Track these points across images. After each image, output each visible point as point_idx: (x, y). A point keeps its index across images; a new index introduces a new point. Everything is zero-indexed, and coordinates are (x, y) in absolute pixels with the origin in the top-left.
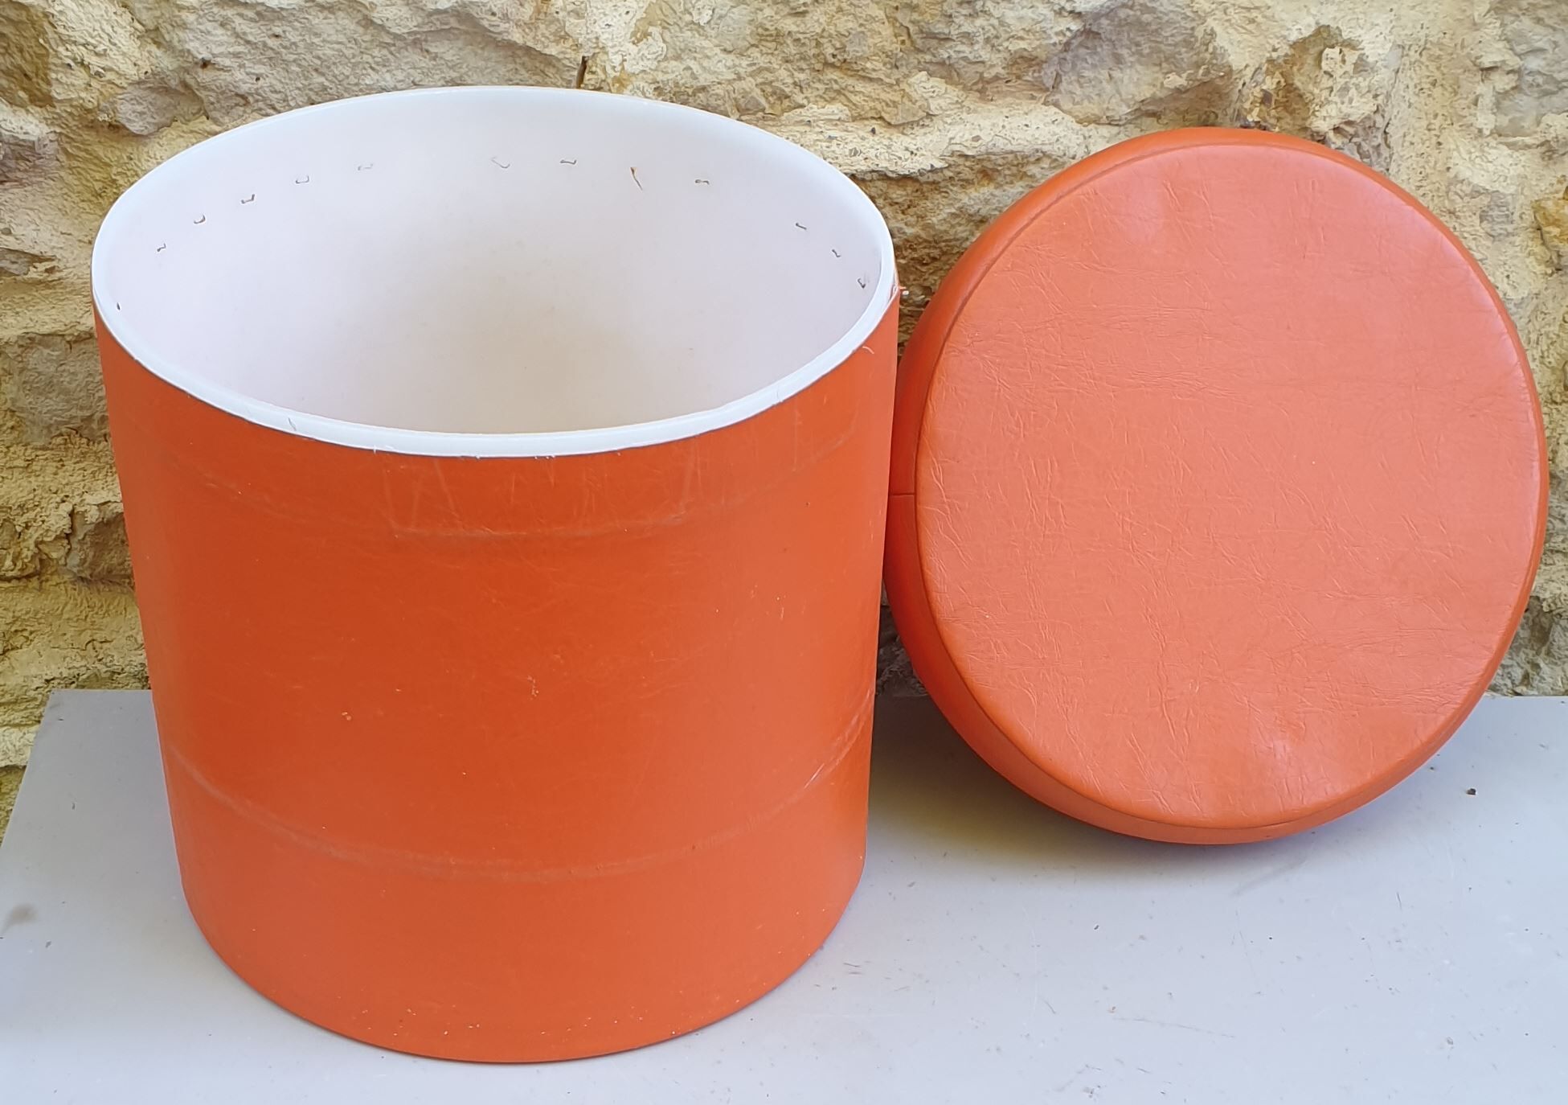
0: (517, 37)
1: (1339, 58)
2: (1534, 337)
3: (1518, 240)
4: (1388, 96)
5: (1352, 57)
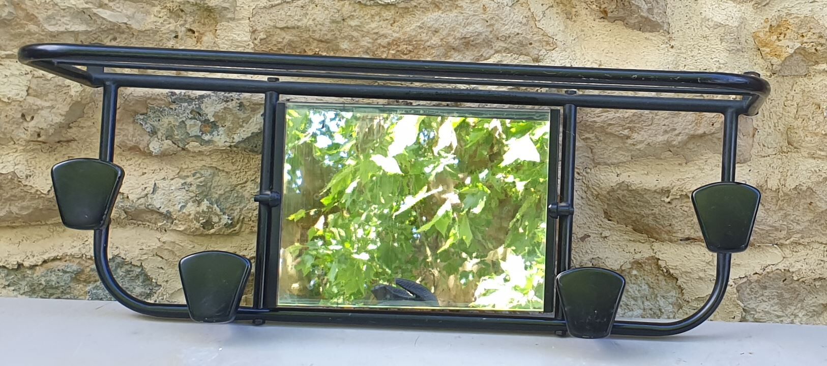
3: (746, 55)
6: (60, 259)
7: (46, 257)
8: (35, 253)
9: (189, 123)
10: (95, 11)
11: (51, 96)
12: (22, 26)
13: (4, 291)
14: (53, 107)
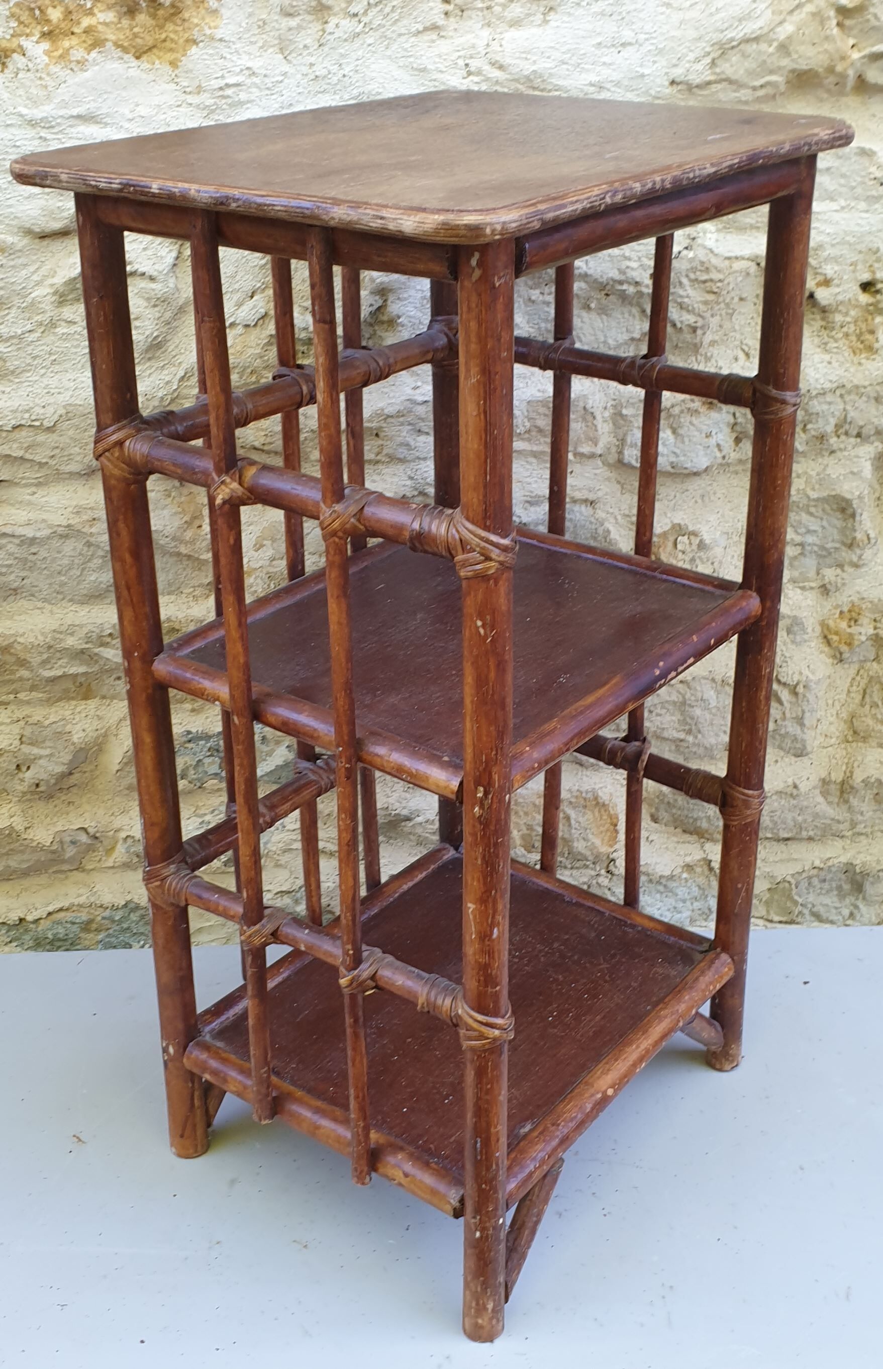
0: (183, 550)
1: (687, 542)
2: (830, 702)
3: (813, 644)
4: (721, 562)
5: (695, 541)
6: (67, 909)
7: (50, 909)
8: (38, 905)
9: (207, 761)
10: (96, 650)
11: (48, 744)
12: (13, 672)
13: (6, 949)
14: (51, 755)
